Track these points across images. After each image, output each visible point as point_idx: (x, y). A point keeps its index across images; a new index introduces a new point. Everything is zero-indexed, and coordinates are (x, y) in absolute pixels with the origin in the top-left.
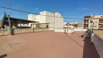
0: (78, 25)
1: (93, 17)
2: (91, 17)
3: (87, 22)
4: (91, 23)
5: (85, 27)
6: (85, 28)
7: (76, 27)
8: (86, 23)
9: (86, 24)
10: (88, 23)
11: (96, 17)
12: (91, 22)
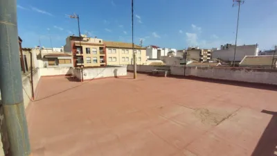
0: (59, 58)
1: (88, 40)
2: (84, 39)
3: (78, 50)
4: (87, 53)
5: (77, 62)
6: (78, 64)
7: (54, 64)
8: (78, 53)
9: (77, 55)
10: (82, 53)
11: (92, 41)
12: (88, 51)
